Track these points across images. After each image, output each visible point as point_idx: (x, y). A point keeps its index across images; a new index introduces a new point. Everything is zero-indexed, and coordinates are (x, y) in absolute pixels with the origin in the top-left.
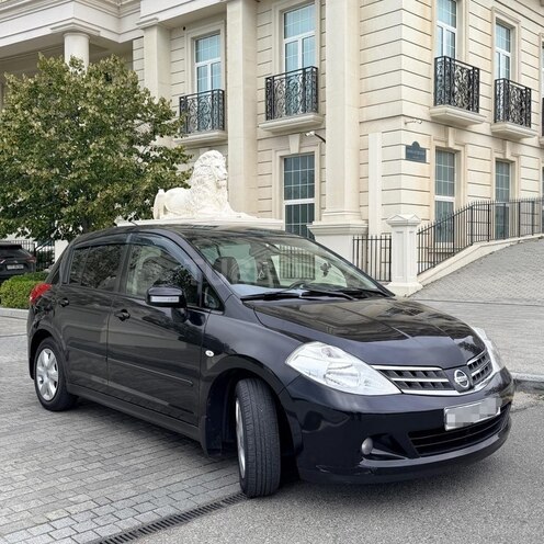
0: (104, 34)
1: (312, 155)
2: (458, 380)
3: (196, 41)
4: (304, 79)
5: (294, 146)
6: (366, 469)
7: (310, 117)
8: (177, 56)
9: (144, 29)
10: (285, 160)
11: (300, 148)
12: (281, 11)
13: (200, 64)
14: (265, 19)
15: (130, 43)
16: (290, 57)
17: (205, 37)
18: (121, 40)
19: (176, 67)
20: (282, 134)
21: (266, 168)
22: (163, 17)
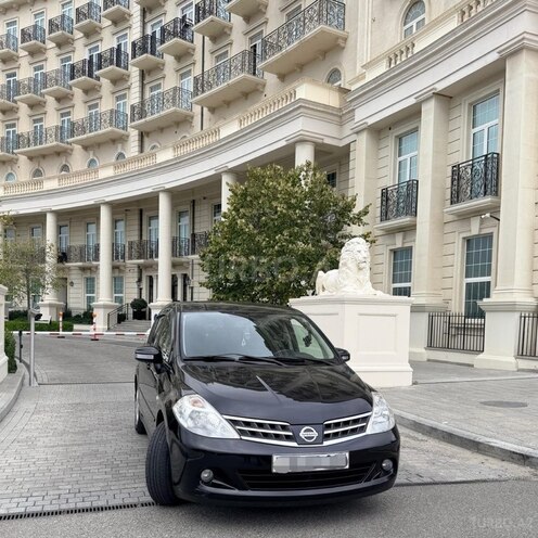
0: (327, 141)
1: (490, 236)
2: (302, 434)
3: (400, 139)
4: (485, 165)
5: (475, 228)
6: (202, 492)
7: (488, 200)
8: (383, 153)
9: (357, 133)
10: (468, 241)
11: (480, 229)
12: (470, 104)
13: (402, 158)
14: (456, 113)
15: (349, 145)
16: (477, 145)
17: (407, 134)
18: (342, 144)
19: (382, 163)
20: (465, 217)
21: (449, 249)
22: (371, 121)
